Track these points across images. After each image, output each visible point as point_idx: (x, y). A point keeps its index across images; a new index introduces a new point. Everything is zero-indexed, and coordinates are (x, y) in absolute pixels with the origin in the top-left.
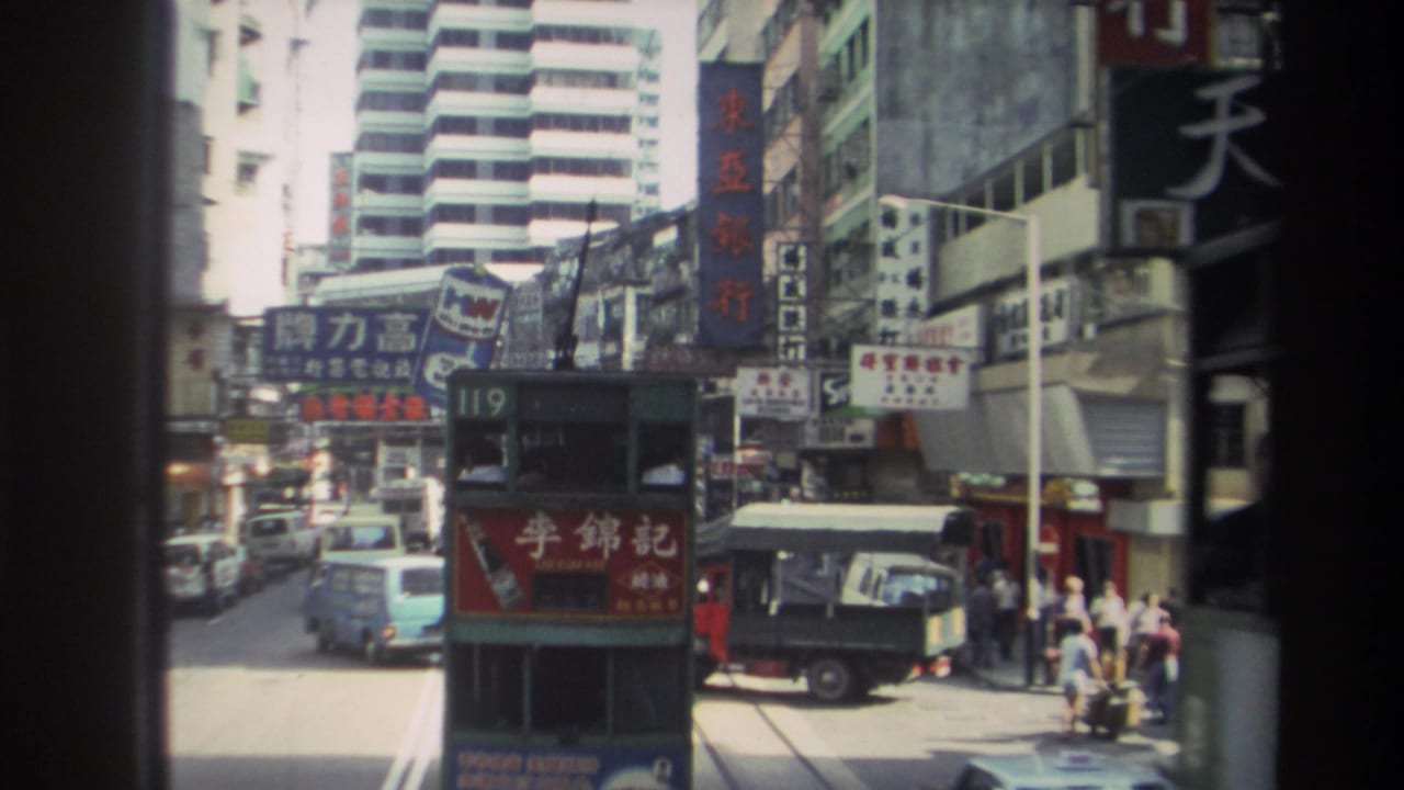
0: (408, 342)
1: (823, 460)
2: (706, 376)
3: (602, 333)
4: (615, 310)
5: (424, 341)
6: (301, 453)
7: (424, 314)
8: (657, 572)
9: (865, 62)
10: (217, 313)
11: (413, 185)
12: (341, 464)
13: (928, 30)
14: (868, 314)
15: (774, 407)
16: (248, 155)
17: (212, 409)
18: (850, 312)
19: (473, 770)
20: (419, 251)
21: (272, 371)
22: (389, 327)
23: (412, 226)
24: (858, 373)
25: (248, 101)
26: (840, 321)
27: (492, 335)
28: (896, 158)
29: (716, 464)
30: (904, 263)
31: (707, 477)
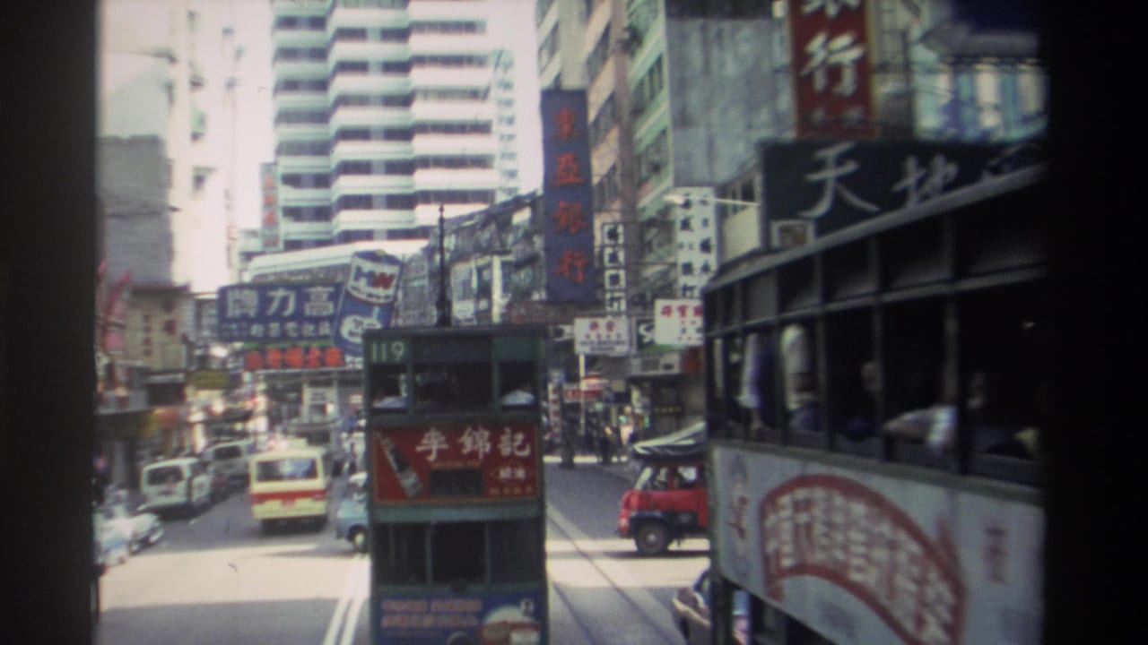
0: (327, 308)
1: (647, 385)
2: (555, 324)
3: (475, 292)
4: (486, 274)
5: (340, 306)
6: (246, 395)
7: (338, 286)
8: (517, 468)
9: (661, 87)
10: (181, 293)
11: (322, 181)
12: (274, 403)
13: (707, 63)
14: (672, 275)
15: (604, 346)
16: (198, 169)
17: (183, 365)
18: (660, 272)
19: (394, 613)
20: (329, 233)
21: (226, 334)
22: (313, 297)
23: (322, 213)
24: (660, 320)
25: (199, 130)
26: (652, 279)
27: (391, 300)
28: (688, 157)
29: (567, 391)
30: (698, 234)
31: (560, 401)
